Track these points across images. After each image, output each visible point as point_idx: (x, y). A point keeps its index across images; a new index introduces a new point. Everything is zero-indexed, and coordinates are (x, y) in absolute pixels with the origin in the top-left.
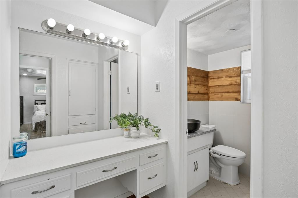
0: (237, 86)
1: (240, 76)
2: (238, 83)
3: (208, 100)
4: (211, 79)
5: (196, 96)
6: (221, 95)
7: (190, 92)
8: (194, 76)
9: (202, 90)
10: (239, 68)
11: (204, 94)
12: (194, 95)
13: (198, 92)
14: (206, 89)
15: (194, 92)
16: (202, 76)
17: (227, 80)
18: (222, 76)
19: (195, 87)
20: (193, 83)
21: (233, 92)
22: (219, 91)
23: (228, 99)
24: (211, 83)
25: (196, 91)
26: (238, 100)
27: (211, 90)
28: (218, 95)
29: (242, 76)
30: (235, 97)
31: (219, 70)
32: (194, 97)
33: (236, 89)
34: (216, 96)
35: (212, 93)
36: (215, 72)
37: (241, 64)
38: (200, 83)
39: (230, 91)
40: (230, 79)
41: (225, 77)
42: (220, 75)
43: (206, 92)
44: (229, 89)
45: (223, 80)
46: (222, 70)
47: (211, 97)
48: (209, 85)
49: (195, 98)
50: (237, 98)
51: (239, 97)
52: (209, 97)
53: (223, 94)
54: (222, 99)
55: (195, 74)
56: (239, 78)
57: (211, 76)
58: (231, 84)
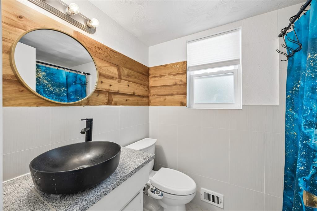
0: (182, 86)
1: (186, 73)
2: (184, 82)
3: (149, 105)
4: (152, 77)
5: (131, 99)
6: (165, 98)
7: (118, 91)
8: (126, 68)
9: (140, 90)
10: (185, 63)
11: (143, 97)
12: (127, 98)
13: (134, 93)
14: (146, 91)
15: (127, 92)
16: (139, 70)
17: (171, 79)
18: (165, 74)
19: (128, 86)
20: (125, 78)
21: (178, 94)
22: (162, 93)
23: (171, 103)
24: (152, 82)
25: (130, 90)
26: (184, 105)
27: (153, 92)
28: (160, 98)
29: (188, 73)
30: (180, 100)
31: (161, 66)
32: (126, 100)
33: (181, 91)
34: (158, 100)
35: (154, 95)
36: (156, 68)
37: (186, 58)
38: (137, 80)
39: (174, 93)
40: (174, 77)
41: (169, 75)
42: (163, 72)
43: (146, 94)
44: (173, 90)
45: (166, 78)
46: (165, 66)
47: (151, 101)
48: (150, 86)
49: (128, 101)
50: (182, 102)
51: (184, 101)
52: (150, 101)
53: (166, 97)
54: (164, 103)
55: (128, 66)
56: (184, 76)
57: (153, 74)
58: (176, 84)
